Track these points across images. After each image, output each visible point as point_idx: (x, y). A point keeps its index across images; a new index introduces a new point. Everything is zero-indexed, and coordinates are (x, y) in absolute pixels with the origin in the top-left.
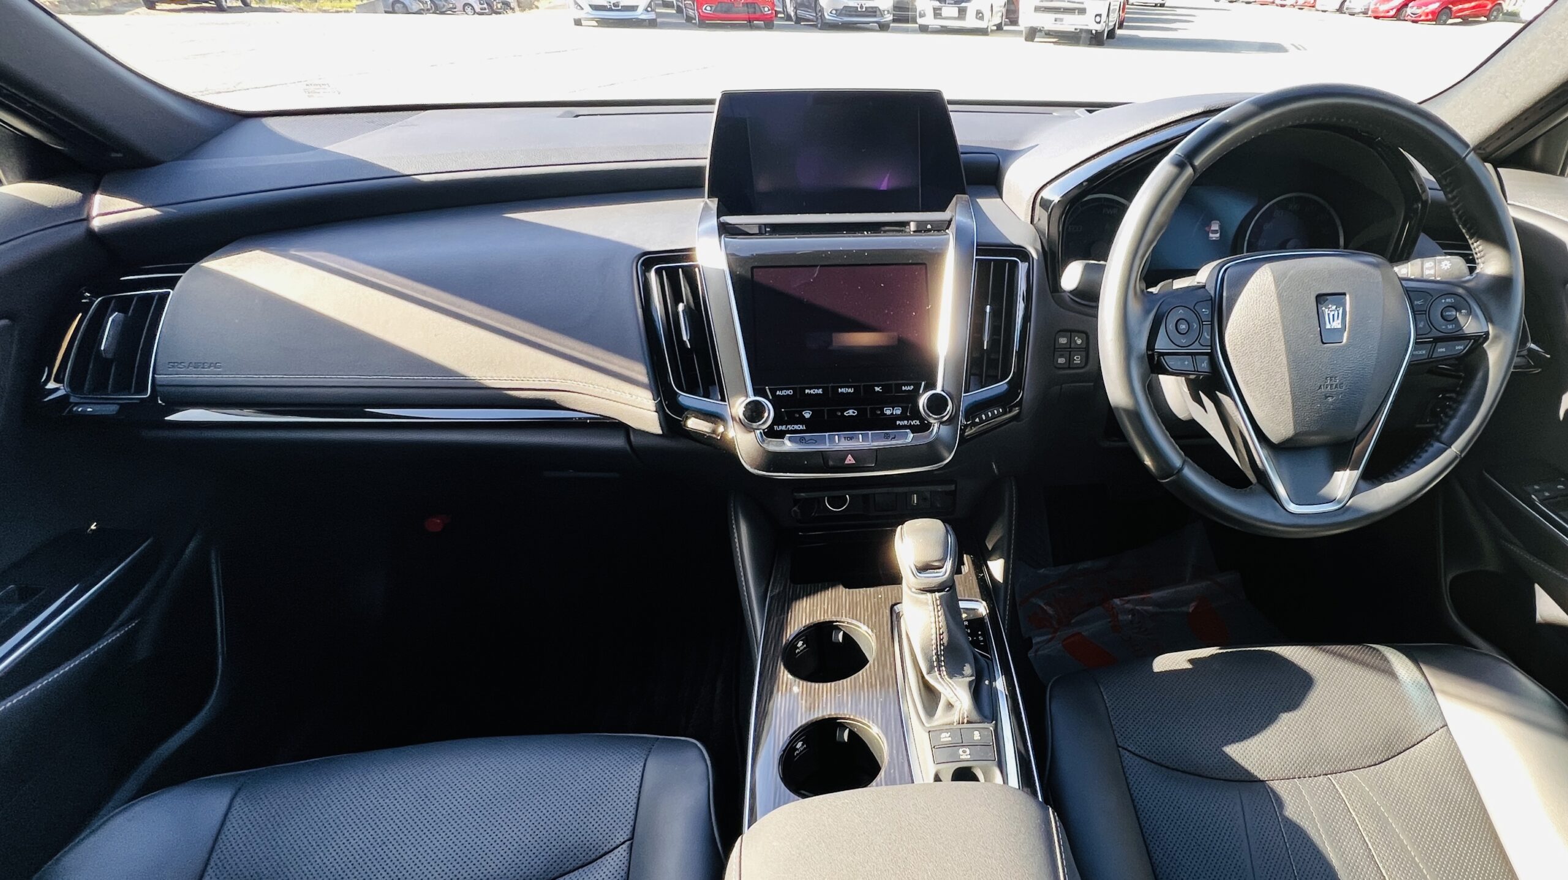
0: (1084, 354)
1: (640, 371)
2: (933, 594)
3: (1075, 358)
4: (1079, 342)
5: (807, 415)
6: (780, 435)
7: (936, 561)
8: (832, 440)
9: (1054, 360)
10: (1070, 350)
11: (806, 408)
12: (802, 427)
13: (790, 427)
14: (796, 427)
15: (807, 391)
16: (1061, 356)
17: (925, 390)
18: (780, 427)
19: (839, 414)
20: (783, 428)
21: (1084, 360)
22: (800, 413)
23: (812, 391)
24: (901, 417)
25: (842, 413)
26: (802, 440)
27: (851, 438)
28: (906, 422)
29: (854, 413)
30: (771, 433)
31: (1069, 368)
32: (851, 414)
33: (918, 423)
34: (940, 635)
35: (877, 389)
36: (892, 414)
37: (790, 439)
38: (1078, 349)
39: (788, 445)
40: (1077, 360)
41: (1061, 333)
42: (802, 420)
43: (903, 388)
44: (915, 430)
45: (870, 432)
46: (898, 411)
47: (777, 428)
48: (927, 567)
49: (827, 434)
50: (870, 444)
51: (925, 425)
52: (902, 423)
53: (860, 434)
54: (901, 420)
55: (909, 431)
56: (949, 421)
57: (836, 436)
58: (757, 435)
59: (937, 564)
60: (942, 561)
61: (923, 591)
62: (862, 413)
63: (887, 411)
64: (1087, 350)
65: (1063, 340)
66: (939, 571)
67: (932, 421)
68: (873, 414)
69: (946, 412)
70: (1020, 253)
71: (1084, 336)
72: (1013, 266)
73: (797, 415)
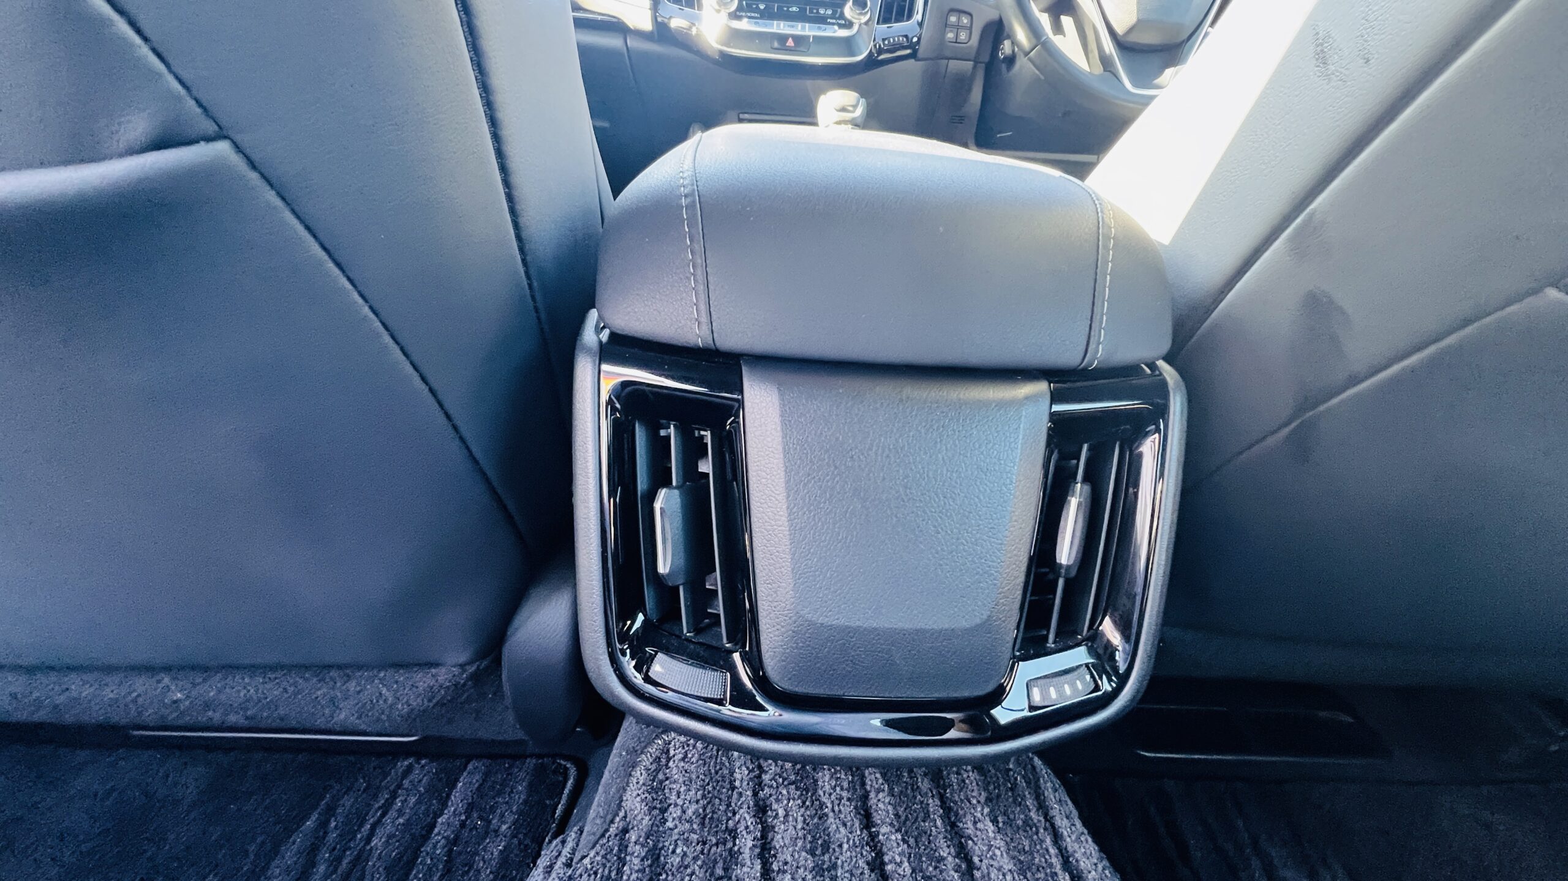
0: (968, 31)
3: (961, 34)
4: (965, 21)
5: (762, 7)
6: (739, 18)
7: (850, 106)
8: (778, 26)
9: (944, 34)
10: (958, 27)
11: (763, 3)
12: (757, 15)
14: (753, 15)
16: (951, 31)
18: (741, 13)
19: (786, 9)
20: (743, 14)
21: (968, 36)
22: (757, 5)
26: (756, 24)
27: (793, 27)
28: (834, 21)
29: (797, 10)
30: (734, 16)
31: (956, 42)
32: (795, 10)
36: (825, 14)
38: (964, 27)
39: (744, 25)
40: (963, 36)
41: (951, 13)
42: (757, 10)
44: (841, 26)
45: (807, 25)
46: (829, 12)
47: (738, 13)
48: (843, 109)
49: (775, 22)
50: (807, 33)
51: (849, 25)
52: (831, 21)
53: (800, 25)
54: (831, 18)
55: (836, 27)
56: (866, 23)
57: (782, 24)
58: (724, 15)
59: (851, 109)
60: (855, 106)
61: (839, 123)
62: (803, 10)
63: (822, 11)
64: (970, 28)
65: (953, 19)
66: (853, 112)
67: (854, 21)
68: (811, 11)
69: (866, 10)
71: (970, 18)
73: (754, 6)
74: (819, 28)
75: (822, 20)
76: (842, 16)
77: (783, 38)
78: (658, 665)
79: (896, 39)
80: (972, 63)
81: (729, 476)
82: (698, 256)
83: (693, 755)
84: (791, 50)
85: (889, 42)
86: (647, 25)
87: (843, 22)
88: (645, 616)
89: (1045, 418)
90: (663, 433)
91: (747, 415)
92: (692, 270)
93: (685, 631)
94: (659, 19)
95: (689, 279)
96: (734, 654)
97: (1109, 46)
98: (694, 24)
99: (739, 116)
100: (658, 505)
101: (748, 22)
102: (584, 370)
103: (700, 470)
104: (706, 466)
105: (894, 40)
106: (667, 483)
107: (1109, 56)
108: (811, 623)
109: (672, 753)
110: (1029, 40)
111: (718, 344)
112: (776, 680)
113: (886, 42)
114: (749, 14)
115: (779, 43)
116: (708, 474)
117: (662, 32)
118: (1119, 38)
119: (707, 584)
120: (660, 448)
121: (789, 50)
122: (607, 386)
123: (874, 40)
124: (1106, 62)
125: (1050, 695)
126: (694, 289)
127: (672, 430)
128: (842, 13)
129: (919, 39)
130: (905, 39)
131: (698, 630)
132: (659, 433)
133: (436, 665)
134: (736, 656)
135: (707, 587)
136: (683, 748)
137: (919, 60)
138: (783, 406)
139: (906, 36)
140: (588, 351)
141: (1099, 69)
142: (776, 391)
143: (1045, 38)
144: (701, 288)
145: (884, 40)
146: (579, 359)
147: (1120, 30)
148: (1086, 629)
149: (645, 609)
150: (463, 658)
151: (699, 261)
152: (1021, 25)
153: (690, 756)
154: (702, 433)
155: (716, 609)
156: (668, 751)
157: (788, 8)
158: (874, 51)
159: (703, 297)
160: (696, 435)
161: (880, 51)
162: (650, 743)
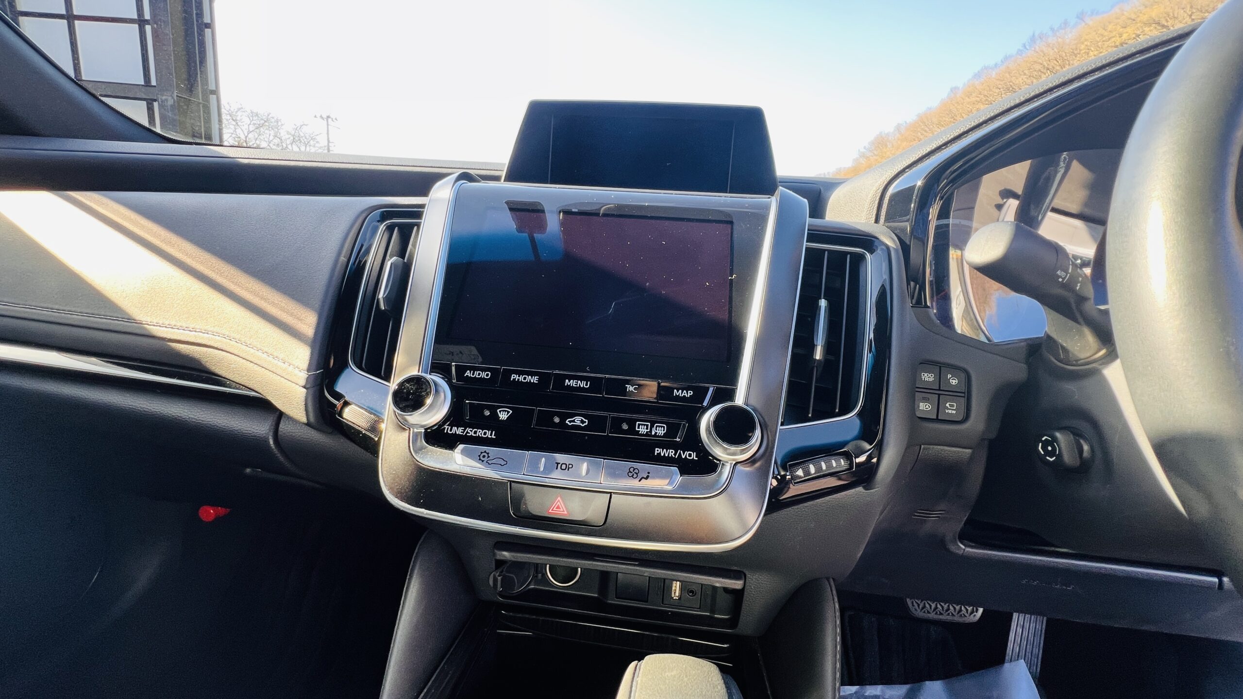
0: (963, 401)
3: (947, 405)
4: (954, 382)
5: (504, 414)
6: (451, 442)
8: (534, 466)
9: (914, 403)
10: (940, 393)
11: (506, 403)
12: (489, 434)
13: (471, 432)
14: (480, 433)
15: (514, 377)
16: (925, 400)
17: (712, 404)
18: (455, 428)
19: (557, 420)
20: (459, 431)
21: (963, 410)
22: (493, 410)
23: (521, 378)
24: (664, 443)
25: (563, 420)
26: (481, 458)
27: (568, 468)
28: (671, 453)
29: (582, 422)
31: (937, 420)
32: (578, 423)
33: (694, 456)
35: (630, 388)
36: (649, 435)
37: (463, 452)
38: (953, 393)
40: (952, 408)
41: (926, 366)
42: (492, 423)
43: (676, 393)
44: (686, 467)
46: (660, 431)
49: (529, 452)
51: (707, 464)
52: (664, 452)
53: (585, 462)
54: (662, 446)
55: (674, 469)
57: (544, 458)
62: (595, 426)
63: (641, 429)
64: (967, 397)
65: (928, 377)
67: (720, 453)
68: (616, 429)
69: (750, 442)
70: (867, 242)
71: (963, 375)
72: (858, 259)
73: (487, 413)
75: (640, 451)
76: (693, 441)
94: (326, 399)
101: (468, 452)
128: (694, 437)
157: (564, 417)
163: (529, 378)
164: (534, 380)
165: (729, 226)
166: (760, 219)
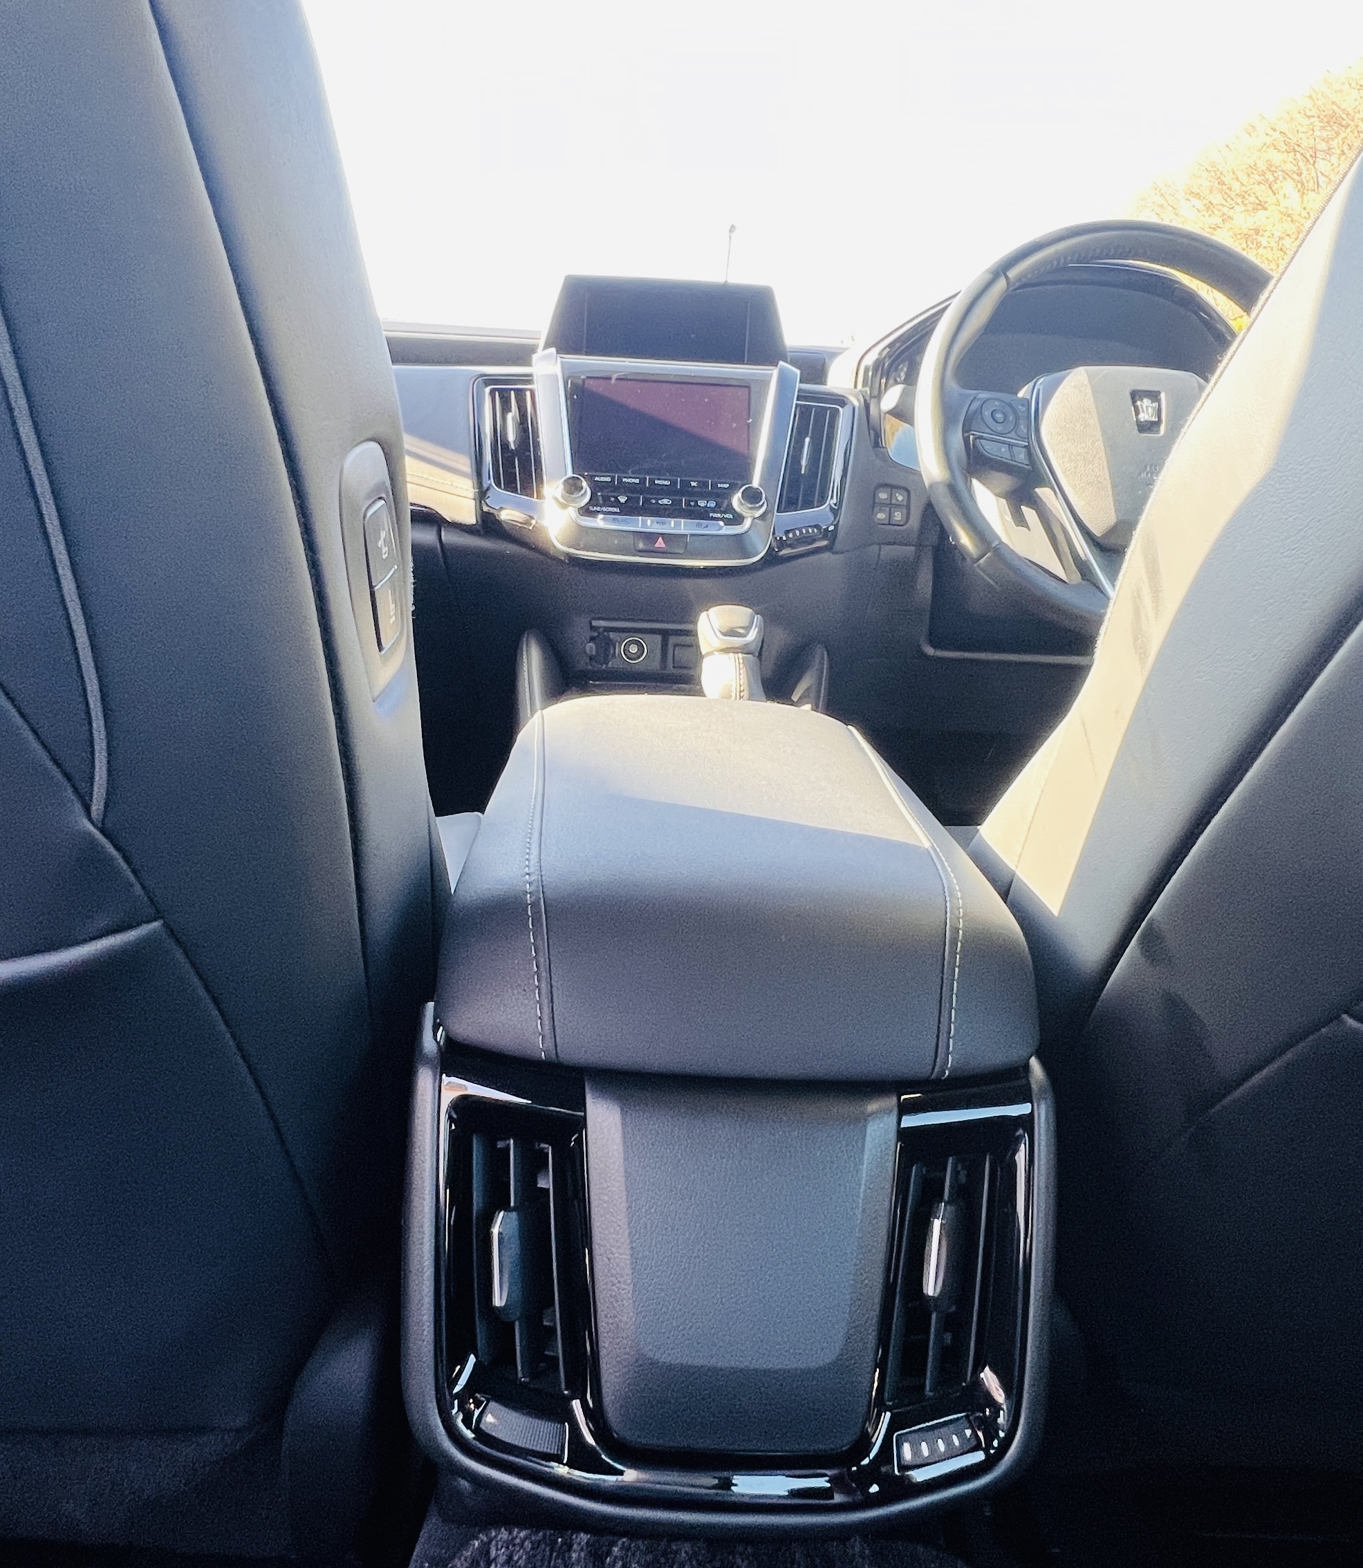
0: (905, 511)
1: (465, 463)
2: (736, 655)
3: (896, 514)
4: (900, 498)
5: (623, 499)
6: (592, 513)
7: (741, 627)
8: (644, 523)
9: (873, 514)
10: (891, 505)
11: (624, 494)
12: (616, 509)
14: (611, 509)
15: (625, 480)
16: (881, 511)
17: (741, 487)
18: (595, 507)
19: (654, 502)
20: (599, 508)
21: (905, 516)
22: (616, 497)
23: (629, 481)
24: (713, 510)
26: (615, 520)
27: (664, 523)
28: (719, 515)
29: (668, 502)
30: (586, 511)
31: (888, 524)
32: (666, 503)
34: (740, 692)
35: (693, 484)
36: (706, 506)
38: (898, 506)
39: (598, 522)
40: (898, 516)
41: (880, 488)
42: (616, 504)
43: (719, 486)
44: (728, 522)
45: (683, 521)
46: (712, 504)
47: (591, 508)
48: (731, 633)
49: (640, 518)
50: (682, 531)
51: (738, 519)
52: (715, 515)
53: (673, 522)
54: (714, 512)
55: (721, 523)
56: (763, 517)
57: (649, 520)
58: (572, 512)
59: (741, 631)
60: (748, 628)
61: (726, 650)
62: (676, 503)
63: (702, 503)
64: (908, 507)
65: (883, 496)
66: (744, 636)
67: (744, 514)
68: (688, 504)
69: (761, 503)
70: (842, 401)
71: (906, 494)
72: (835, 413)
73: (613, 499)
74: (699, 525)
75: (703, 515)
76: (730, 509)
77: (650, 537)
78: (490, 1415)
79: (804, 531)
80: (913, 548)
81: (570, 1194)
82: (541, 954)
83: (520, 1558)
84: (663, 553)
85: (794, 534)
86: (470, 518)
87: (731, 516)
88: (476, 1357)
89: (892, 1135)
90: (500, 1145)
91: (589, 1133)
92: (537, 983)
93: (520, 1375)
94: (485, 509)
95: (533, 991)
96: (574, 1402)
97: (1084, 549)
98: (532, 518)
99: (591, 623)
100: (495, 1230)
101: (603, 519)
102: (425, 1080)
103: (539, 1186)
104: (546, 1182)
105: (801, 533)
106: (505, 1206)
107: (1086, 562)
108: (653, 1363)
109: (493, 1553)
110: (976, 545)
111: (561, 1056)
112: (616, 1429)
113: (791, 535)
114: (605, 509)
115: (644, 544)
116: (548, 1190)
117: (488, 525)
118: (1099, 541)
119: (545, 1320)
120: (497, 1162)
121: (662, 553)
122: (448, 1097)
123: (774, 533)
124: (1084, 569)
125: (921, 1451)
126: (538, 1002)
127: (512, 1141)
128: (730, 506)
129: (836, 526)
130: (816, 530)
131: (534, 1375)
132: (496, 1145)
133: (201, 1430)
134: (576, 1404)
135: (545, 1323)
136: (507, 1548)
137: (837, 553)
138: (624, 1124)
139: (817, 526)
140: (428, 1061)
141: (1076, 578)
142: (619, 1109)
143: (997, 543)
144: (545, 1002)
145: (787, 532)
146: (420, 1071)
147: (1097, 531)
148: (969, 1375)
149: (477, 1351)
150: (240, 1421)
151: (544, 974)
152: (964, 529)
153: (516, 1558)
154: (543, 1145)
155: (553, 1351)
156: (488, 1552)
157: (657, 500)
158: (774, 544)
159: (546, 1010)
160: (537, 1147)
161: (782, 544)
162: (465, 1543)
163: (634, 480)
164: (637, 481)
165: (747, 389)
166: (765, 383)
